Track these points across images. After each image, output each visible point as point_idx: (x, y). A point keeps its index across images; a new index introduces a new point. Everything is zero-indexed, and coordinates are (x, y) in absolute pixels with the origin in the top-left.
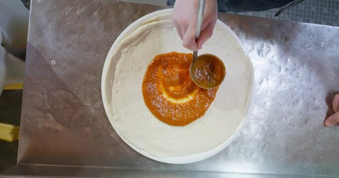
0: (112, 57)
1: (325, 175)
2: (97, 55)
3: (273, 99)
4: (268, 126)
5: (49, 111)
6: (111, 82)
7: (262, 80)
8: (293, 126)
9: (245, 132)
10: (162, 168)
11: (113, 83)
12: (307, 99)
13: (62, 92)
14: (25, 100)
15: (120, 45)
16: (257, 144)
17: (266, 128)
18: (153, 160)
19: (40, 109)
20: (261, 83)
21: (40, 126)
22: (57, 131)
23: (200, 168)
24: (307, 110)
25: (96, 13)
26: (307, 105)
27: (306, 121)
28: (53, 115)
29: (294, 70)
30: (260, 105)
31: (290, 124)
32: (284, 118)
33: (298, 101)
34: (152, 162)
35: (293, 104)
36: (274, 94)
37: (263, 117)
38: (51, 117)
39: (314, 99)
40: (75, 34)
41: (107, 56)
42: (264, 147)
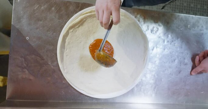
0: (63, 34)
1: (191, 104)
2: (54, 34)
3: (160, 59)
4: (158, 75)
5: (25, 68)
6: (63, 50)
7: (154, 48)
8: (172, 75)
9: (144, 79)
10: (94, 101)
11: (64, 51)
12: (180, 58)
13: (33, 56)
14: (11, 61)
15: (68, 27)
16: (151, 86)
17: (156, 76)
18: (89, 97)
19: (20, 67)
20: (153, 50)
21: (20, 77)
22: (30, 80)
23: (117, 101)
24: (181, 66)
25: (53, 8)
26: (180, 63)
27: (180, 72)
28: (28, 70)
29: (172, 41)
30: (152, 63)
31: (170, 74)
32: (167, 70)
33: (175, 60)
34: (88, 98)
35: (172, 62)
36: (161, 56)
37: (154, 69)
38: (27, 72)
39: (184, 59)
40: (41, 21)
41: (60, 34)
42: (155, 88)
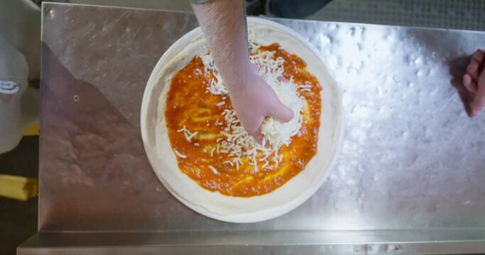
0: (153, 86)
1: (441, 228)
2: (134, 85)
3: (369, 132)
4: (364, 167)
5: (75, 162)
6: (154, 121)
7: (354, 107)
8: (397, 165)
9: (333, 177)
10: (226, 228)
11: (156, 121)
12: (416, 128)
13: (91, 136)
14: (43, 149)
15: (162, 71)
16: (349, 191)
17: (362, 170)
18: (214, 220)
19: (63, 160)
20: (352, 111)
21: (64, 181)
22: (88, 187)
23: (277, 226)
24: (416, 144)
25: (128, 30)
26: (415, 137)
27: (415, 158)
28: (80, 166)
29: (396, 90)
30: (352, 140)
31: (393, 163)
32: (384, 156)
33: (402, 132)
34: (213, 222)
35: (397, 137)
37: (356, 155)
38: (79, 170)
39: (425, 128)
40: (103, 58)
41: (146, 85)
42: (359, 196)
